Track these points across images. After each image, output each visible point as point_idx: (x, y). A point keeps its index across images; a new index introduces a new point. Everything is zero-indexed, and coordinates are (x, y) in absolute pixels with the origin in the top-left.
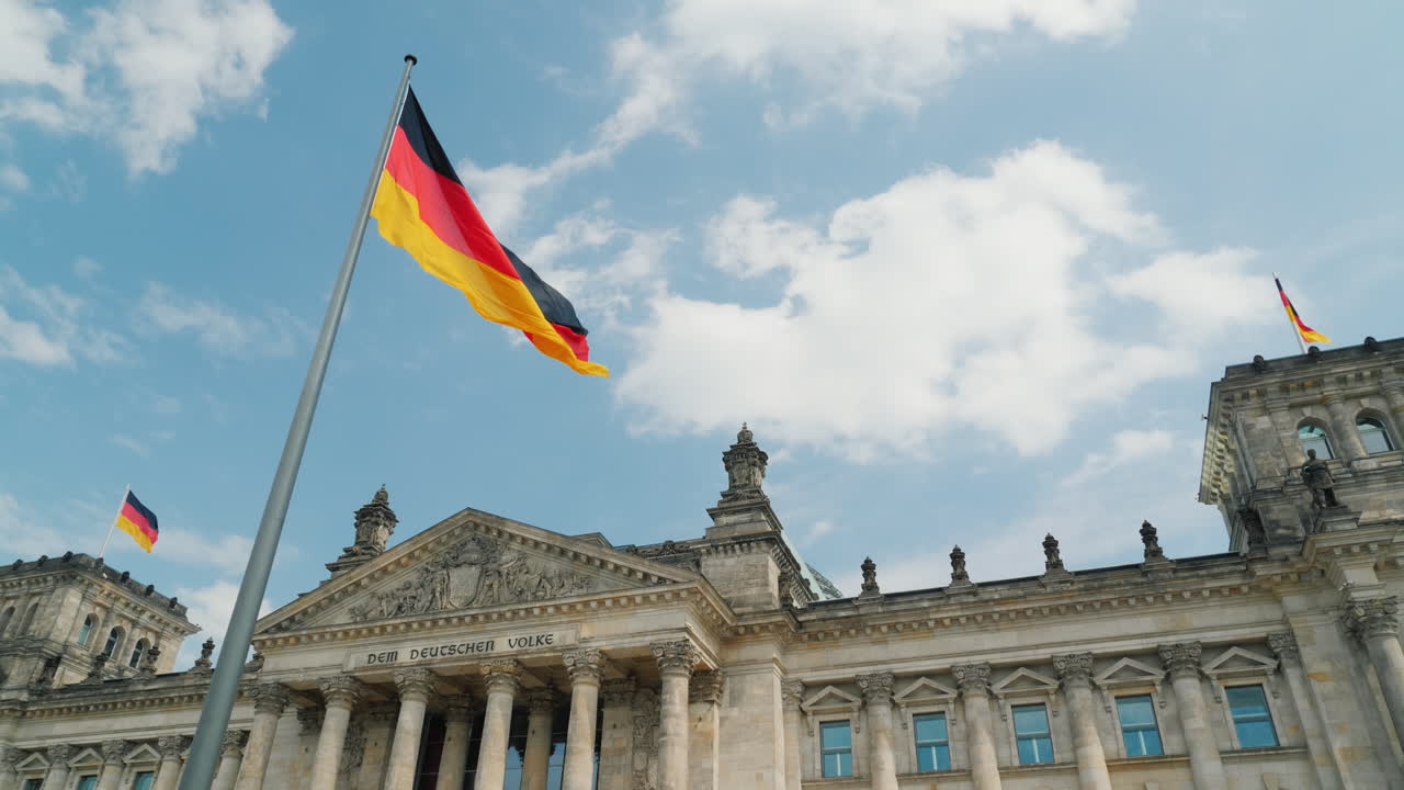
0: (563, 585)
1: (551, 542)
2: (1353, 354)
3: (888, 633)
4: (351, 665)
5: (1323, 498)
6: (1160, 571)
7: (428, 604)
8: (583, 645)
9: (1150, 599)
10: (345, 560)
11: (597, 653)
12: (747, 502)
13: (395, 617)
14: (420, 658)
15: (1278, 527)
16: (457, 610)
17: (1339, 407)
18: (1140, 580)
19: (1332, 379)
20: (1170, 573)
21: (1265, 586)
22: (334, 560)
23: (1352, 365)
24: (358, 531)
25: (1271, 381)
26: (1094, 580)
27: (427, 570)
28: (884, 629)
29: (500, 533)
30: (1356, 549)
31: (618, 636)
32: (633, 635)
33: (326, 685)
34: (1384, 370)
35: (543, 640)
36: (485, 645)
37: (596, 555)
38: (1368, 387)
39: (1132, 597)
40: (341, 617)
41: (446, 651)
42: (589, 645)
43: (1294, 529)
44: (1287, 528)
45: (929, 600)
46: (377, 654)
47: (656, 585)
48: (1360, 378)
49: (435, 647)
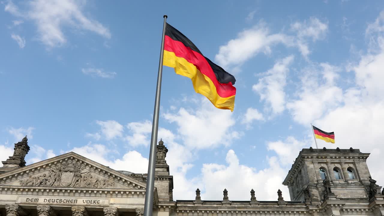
0: (105, 184)
1: (102, 169)
2: (334, 151)
3: (204, 213)
4: (19, 201)
5: (328, 190)
6: (283, 204)
7: (53, 183)
8: (111, 206)
9: (280, 212)
10: (9, 161)
11: (116, 209)
12: (162, 165)
13: (39, 186)
14: (47, 202)
15: (314, 196)
16: (65, 187)
17: (329, 165)
18: (277, 206)
19: (329, 157)
20: (285, 205)
21: (311, 212)
22: (5, 160)
23: (334, 154)
24: (15, 151)
25: (315, 155)
26: (264, 205)
27: (53, 171)
28: (203, 212)
29: (83, 162)
30: (336, 205)
31: (124, 204)
32: (129, 204)
33: (8, 207)
34: (341, 157)
35: (96, 202)
36: (74, 201)
37: (119, 176)
38: (337, 161)
39: (276, 211)
40: (16, 183)
41: (58, 201)
42: (113, 206)
43: (318, 197)
44: (316, 197)
45: (216, 204)
46: (30, 198)
47: (139, 189)
48: (336, 158)
49: (54, 199)
